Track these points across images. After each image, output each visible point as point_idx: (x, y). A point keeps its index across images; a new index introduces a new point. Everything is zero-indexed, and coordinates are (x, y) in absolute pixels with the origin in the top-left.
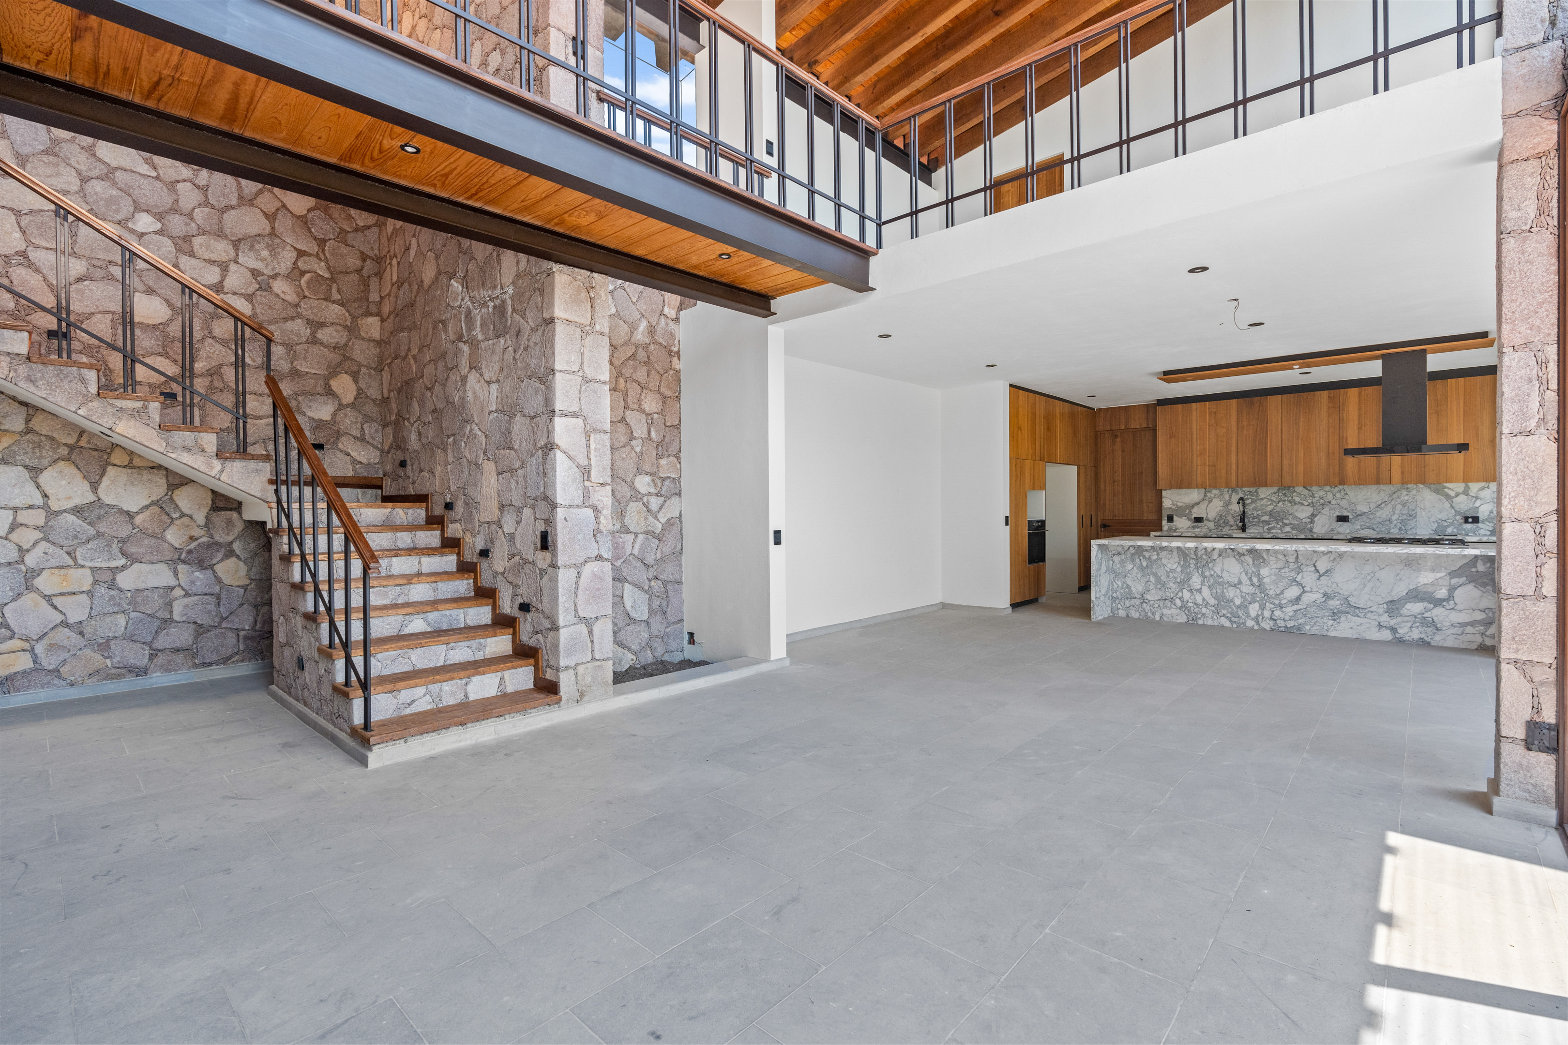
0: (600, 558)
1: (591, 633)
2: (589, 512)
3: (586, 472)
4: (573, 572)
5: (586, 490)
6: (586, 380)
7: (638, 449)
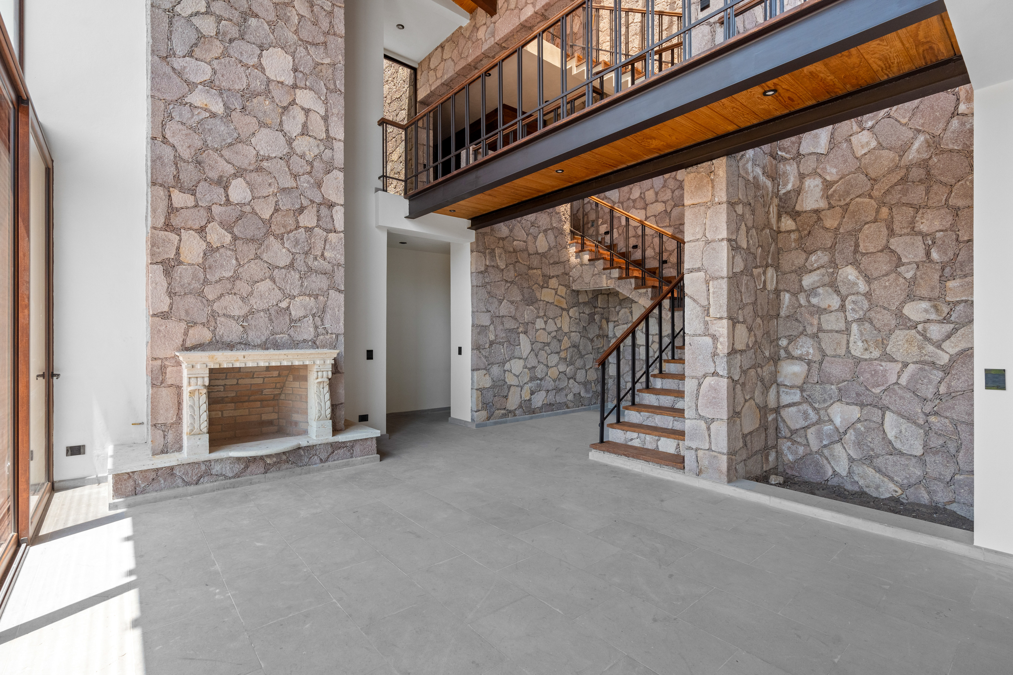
0: (715, 374)
1: (709, 429)
2: (708, 340)
3: (707, 310)
4: (695, 382)
5: (706, 323)
6: (708, 242)
7: (909, 275)
